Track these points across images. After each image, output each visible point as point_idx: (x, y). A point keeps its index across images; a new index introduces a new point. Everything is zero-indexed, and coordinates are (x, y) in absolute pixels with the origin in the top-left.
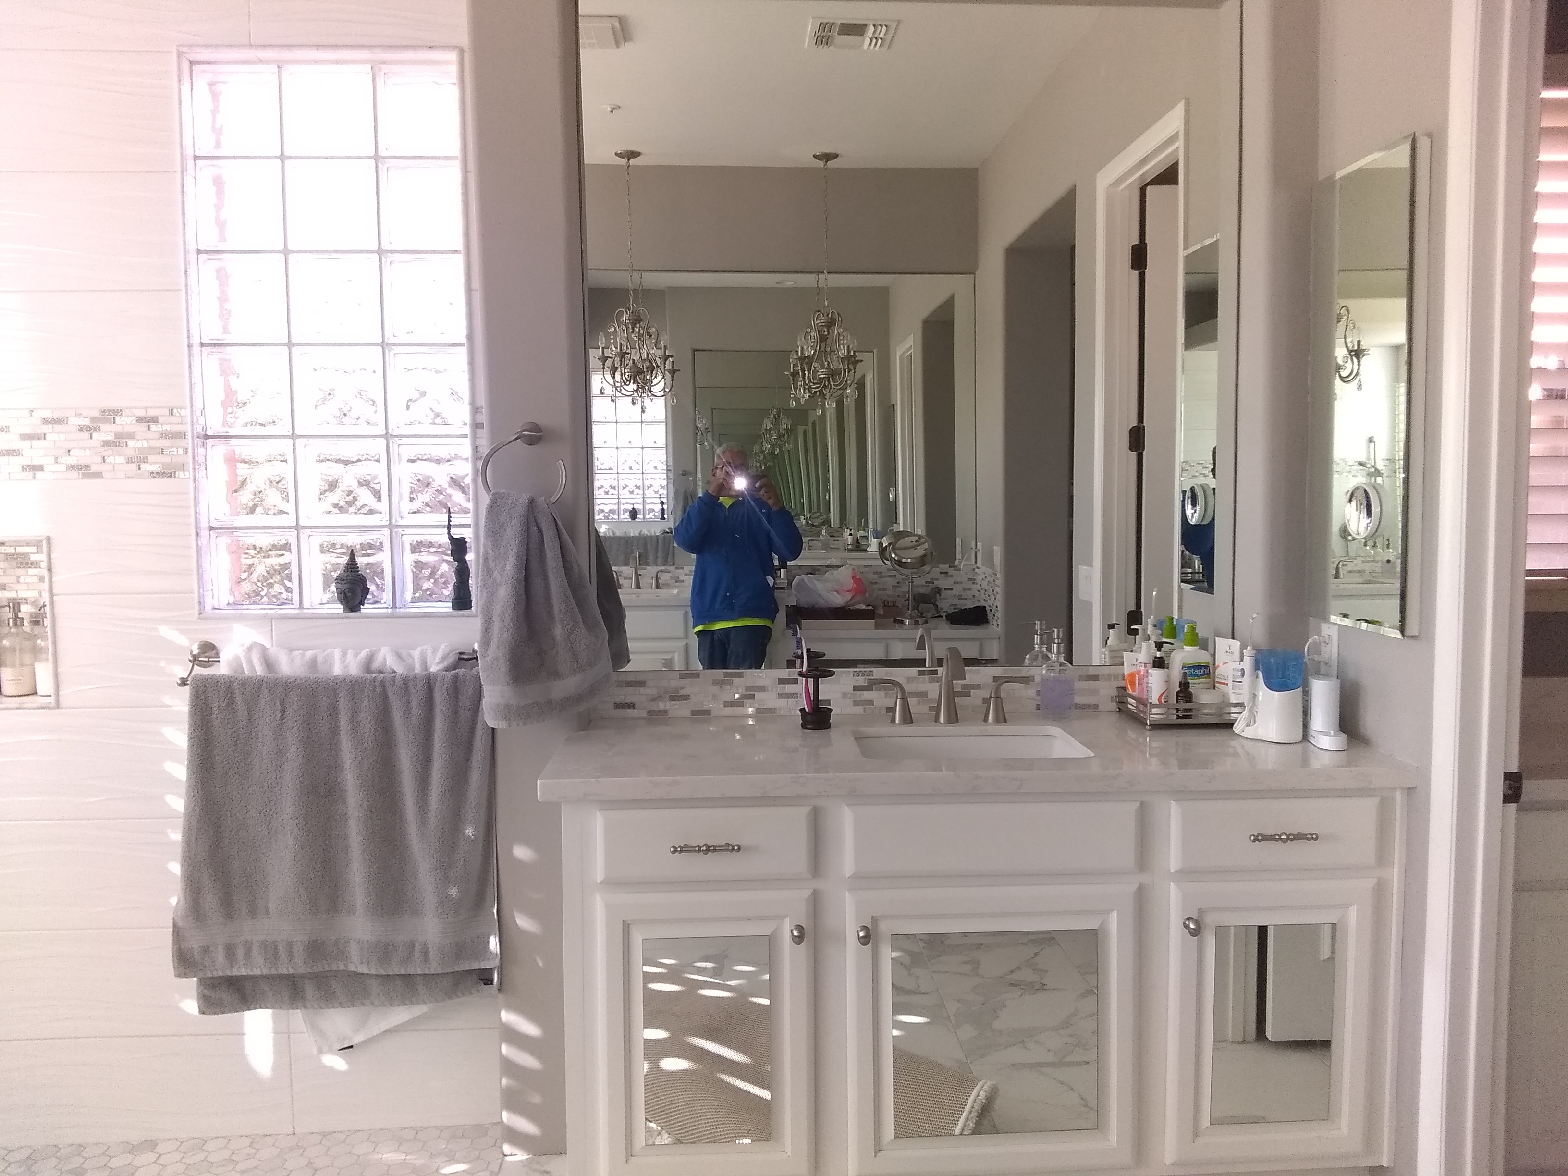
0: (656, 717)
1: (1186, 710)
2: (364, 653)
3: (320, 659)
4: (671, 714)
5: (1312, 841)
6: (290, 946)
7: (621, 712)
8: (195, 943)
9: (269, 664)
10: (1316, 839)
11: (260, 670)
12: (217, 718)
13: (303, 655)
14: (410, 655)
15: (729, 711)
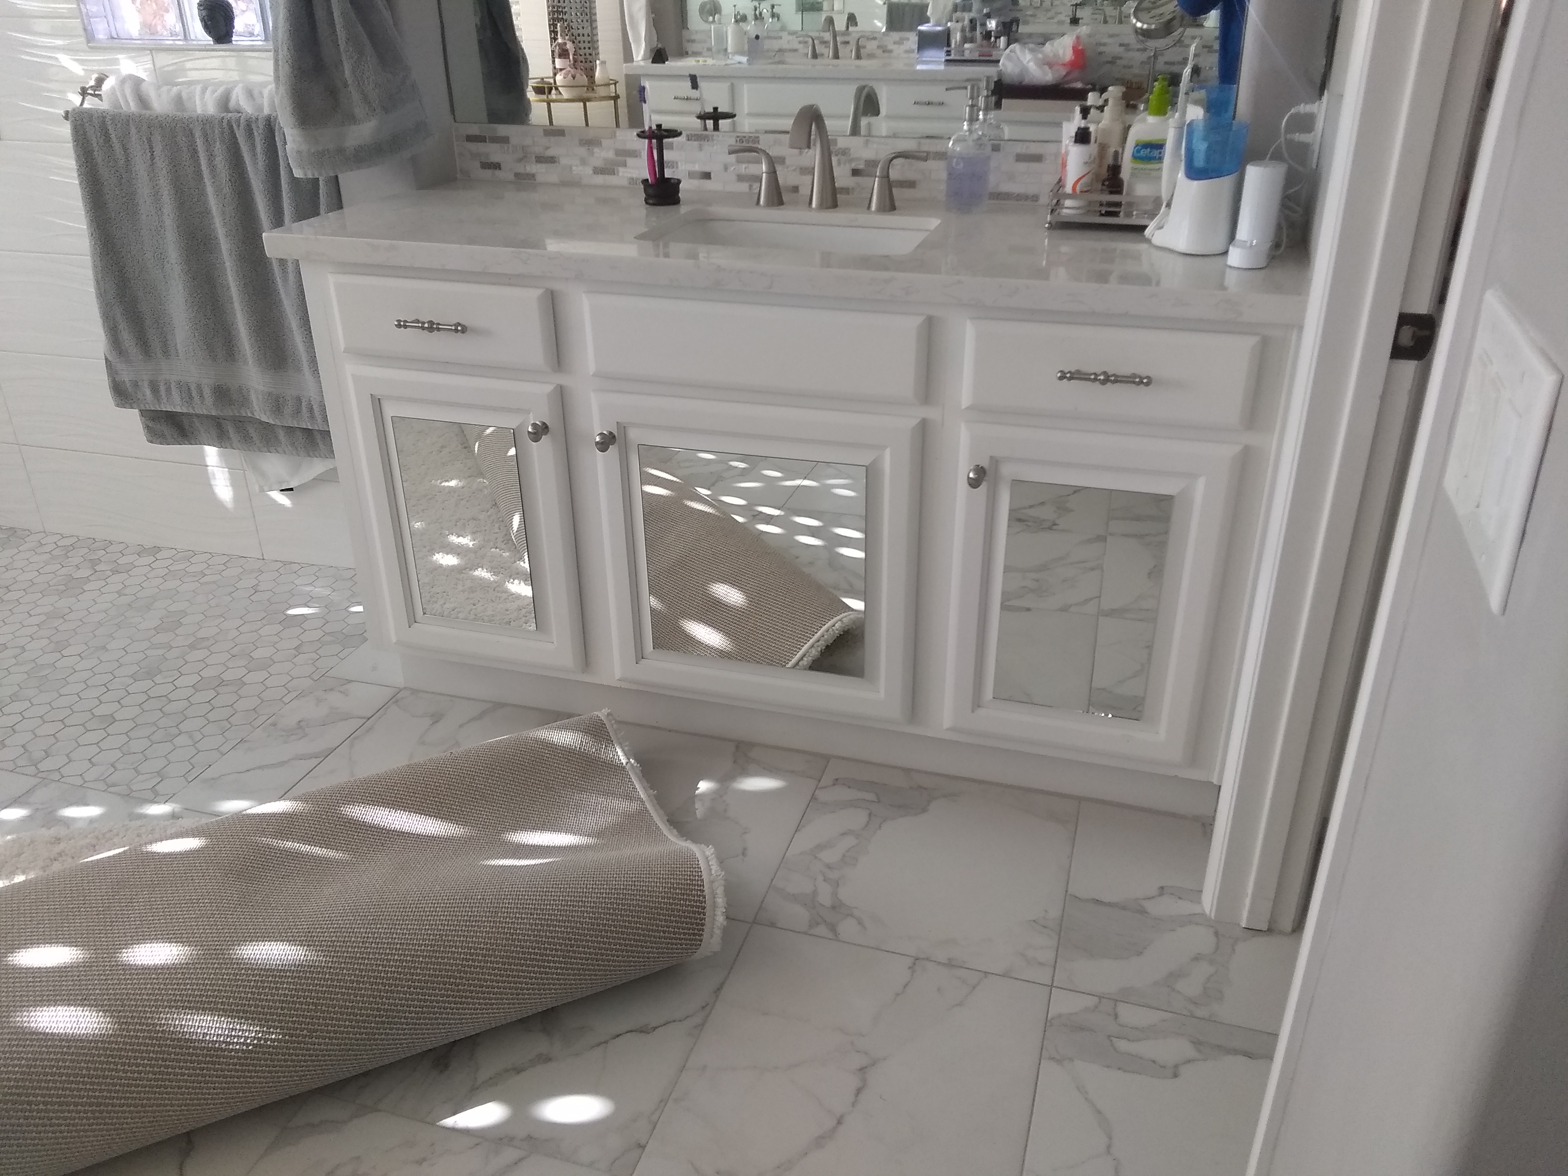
0: (524, 181)
1: (1110, 204)
2: (220, 90)
3: (184, 95)
4: (540, 178)
5: (1142, 386)
6: (199, 388)
7: (488, 173)
8: (126, 376)
9: (142, 101)
10: (1147, 384)
11: (132, 106)
12: (99, 156)
13: (169, 91)
14: (261, 93)
15: (600, 179)
